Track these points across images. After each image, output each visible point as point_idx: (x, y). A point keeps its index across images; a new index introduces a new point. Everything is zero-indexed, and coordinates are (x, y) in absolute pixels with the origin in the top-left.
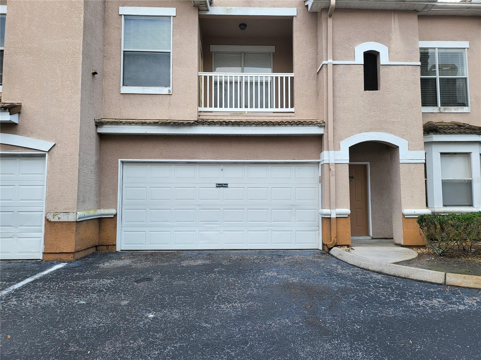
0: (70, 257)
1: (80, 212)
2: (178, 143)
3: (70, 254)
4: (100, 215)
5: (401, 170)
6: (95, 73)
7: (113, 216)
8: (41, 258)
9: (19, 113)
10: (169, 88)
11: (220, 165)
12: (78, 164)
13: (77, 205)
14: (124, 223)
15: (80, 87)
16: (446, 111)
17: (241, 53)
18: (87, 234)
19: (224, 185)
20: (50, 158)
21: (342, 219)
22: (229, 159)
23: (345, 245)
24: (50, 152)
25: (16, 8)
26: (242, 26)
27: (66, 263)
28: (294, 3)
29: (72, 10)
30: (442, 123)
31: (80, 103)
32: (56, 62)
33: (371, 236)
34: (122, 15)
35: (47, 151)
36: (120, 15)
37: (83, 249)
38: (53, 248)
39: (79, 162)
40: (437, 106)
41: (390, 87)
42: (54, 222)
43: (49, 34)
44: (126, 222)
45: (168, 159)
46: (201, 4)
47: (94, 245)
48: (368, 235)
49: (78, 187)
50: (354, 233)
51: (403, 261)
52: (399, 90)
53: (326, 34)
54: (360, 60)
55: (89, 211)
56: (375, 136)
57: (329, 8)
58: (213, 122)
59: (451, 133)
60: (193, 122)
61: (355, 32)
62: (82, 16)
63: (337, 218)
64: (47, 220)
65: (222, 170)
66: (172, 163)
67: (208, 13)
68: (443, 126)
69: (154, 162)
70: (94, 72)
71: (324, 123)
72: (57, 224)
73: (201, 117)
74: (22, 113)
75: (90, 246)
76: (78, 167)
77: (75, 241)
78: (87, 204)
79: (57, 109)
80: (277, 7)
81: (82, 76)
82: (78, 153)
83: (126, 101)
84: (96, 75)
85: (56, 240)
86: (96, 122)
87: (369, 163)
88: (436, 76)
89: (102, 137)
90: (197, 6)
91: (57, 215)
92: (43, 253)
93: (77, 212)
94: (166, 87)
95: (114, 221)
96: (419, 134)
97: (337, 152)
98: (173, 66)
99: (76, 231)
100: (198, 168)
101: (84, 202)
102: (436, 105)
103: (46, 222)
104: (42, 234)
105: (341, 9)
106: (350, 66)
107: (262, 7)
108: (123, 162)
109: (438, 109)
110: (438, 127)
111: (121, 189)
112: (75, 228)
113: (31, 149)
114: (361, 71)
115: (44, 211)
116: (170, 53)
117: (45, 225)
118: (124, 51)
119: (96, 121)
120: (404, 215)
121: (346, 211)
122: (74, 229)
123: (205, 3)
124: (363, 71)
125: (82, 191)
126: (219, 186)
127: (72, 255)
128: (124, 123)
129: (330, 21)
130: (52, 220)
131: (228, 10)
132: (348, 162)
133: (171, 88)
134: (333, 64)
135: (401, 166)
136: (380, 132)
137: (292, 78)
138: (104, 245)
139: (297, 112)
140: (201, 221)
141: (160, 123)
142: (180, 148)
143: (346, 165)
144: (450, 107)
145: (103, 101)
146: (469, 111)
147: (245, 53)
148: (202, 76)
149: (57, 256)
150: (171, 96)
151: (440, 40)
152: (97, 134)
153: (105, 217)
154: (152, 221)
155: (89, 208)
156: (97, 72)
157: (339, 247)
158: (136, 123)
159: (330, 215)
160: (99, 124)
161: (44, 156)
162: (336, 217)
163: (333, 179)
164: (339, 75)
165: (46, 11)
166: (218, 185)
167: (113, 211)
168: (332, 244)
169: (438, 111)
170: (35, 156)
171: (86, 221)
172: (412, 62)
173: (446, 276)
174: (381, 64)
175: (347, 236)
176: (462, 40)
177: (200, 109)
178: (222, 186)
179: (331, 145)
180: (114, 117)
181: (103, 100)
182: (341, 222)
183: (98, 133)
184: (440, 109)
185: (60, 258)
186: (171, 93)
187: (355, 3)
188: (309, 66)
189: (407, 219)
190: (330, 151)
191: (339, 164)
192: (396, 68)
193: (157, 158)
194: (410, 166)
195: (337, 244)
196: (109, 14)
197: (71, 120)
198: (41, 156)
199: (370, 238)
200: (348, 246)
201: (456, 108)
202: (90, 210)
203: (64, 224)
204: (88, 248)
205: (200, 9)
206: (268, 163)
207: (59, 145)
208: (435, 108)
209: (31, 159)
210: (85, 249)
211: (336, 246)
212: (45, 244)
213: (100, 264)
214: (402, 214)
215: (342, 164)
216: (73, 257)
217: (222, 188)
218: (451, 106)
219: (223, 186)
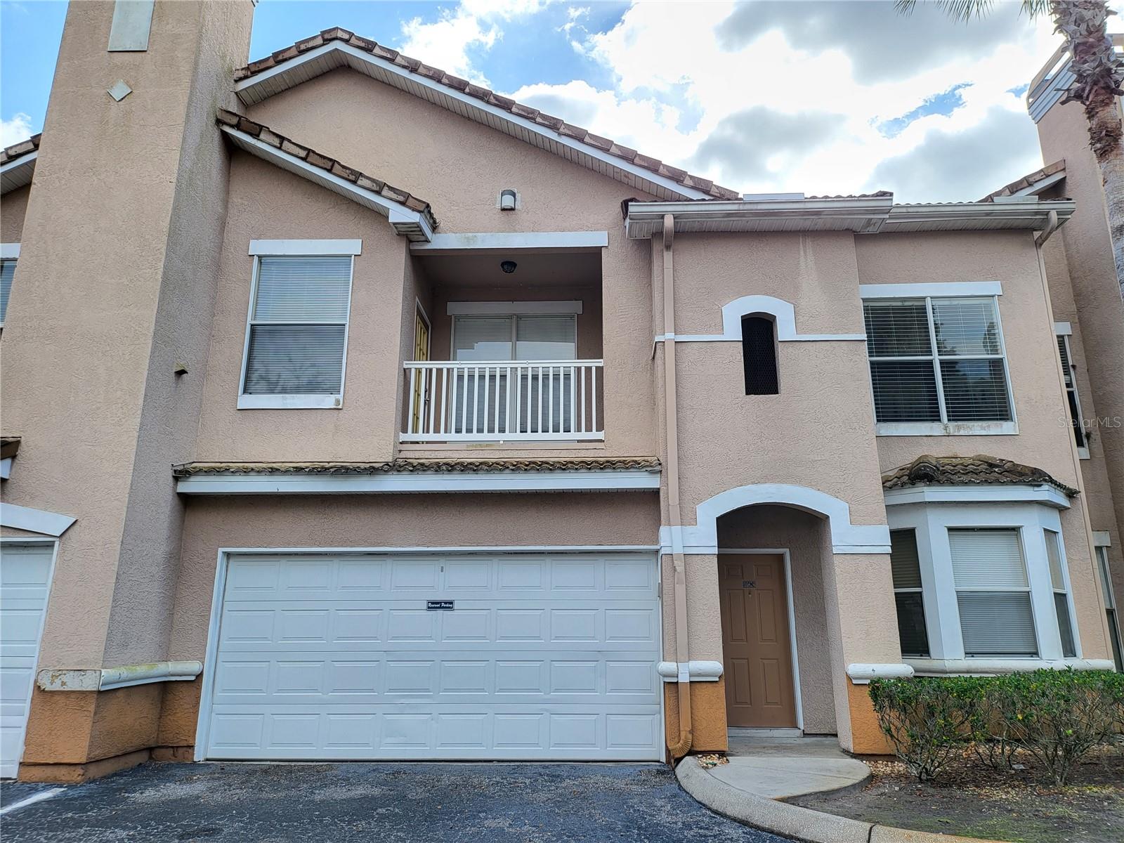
0: (76, 775)
1: (108, 670)
2: (348, 512)
3: (77, 767)
4: (165, 676)
5: (838, 570)
6: (181, 373)
7: (193, 678)
8: (14, 776)
9: (14, 457)
10: (337, 396)
11: (437, 559)
12: (117, 563)
13: (106, 652)
14: (218, 694)
15: (141, 402)
16: (962, 433)
17: (510, 317)
18: (127, 719)
19: (446, 603)
20: (63, 551)
21: (705, 686)
22: (456, 545)
23: (714, 752)
24: (64, 538)
25: (36, 253)
26: (505, 267)
27: (65, 787)
28: (604, 221)
29: (143, 254)
30: (954, 460)
31: (136, 434)
32: (100, 354)
33: (802, 728)
34: (254, 256)
35: (58, 535)
36: (250, 256)
37: (113, 755)
38: (41, 752)
39: (120, 559)
40: (939, 420)
41: (802, 388)
42: (51, 692)
43: (94, 301)
44: (224, 691)
45: (324, 547)
46: (411, 231)
47: (143, 747)
48: (794, 725)
49: (111, 614)
50: (734, 720)
51: (810, 794)
52: (821, 392)
53: (661, 281)
54: (734, 331)
55: (134, 667)
56: (773, 493)
57: (662, 232)
58: (422, 465)
59: (966, 483)
60: (381, 465)
61: (723, 277)
62: (161, 265)
63: (693, 685)
64: (38, 689)
65: (442, 571)
66: (335, 555)
67: (428, 247)
68: (954, 466)
69: (296, 554)
70: (179, 369)
71: (660, 464)
72: (56, 698)
73: (403, 455)
74: (19, 457)
75: (130, 749)
76: (116, 569)
77: (91, 736)
78: (133, 651)
79: (89, 447)
80: (569, 231)
81: (148, 380)
82: (121, 539)
83: (247, 424)
84: (185, 375)
85: (50, 733)
86: (175, 471)
87: (788, 550)
88: (931, 355)
89: (188, 502)
90: (403, 235)
91: (60, 677)
92: (20, 763)
93: (103, 671)
94: (332, 394)
95: (195, 689)
96: (873, 488)
97: (689, 529)
98: (350, 352)
99: (95, 714)
100: (389, 565)
101: (125, 645)
102: (935, 417)
103: (36, 692)
104: (23, 721)
105: (692, 232)
106: (714, 344)
107: (537, 231)
108: (228, 555)
109: (942, 427)
110: (938, 470)
111: (219, 616)
112: (93, 706)
113: (26, 533)
114: (737, 356)
115: (35, 667)
116: (344, 325)
117: (32, 699)
118: (252, 325)
119: (175, 468)
120: (849, 678)
121: (714, 665)
122: (92, 708)
123: (419, 229)
124: (742, 354)
125: (122, 622)
126: (435, 605)
127: (80, 771)
128: (232, 472)
129: (668, 256)
130: (48, 688)
131: (468, 238)
132: (715, 551)
133: (340, 397)
134: (676, 342)
135: (836, 560)
136: (786, 483)
137: (600, 370)
138: (168, 747)
139: (609, 440)
140: (390, 690)
141: (307, 470)
142: (351, 522)
143: (711, 557)
144: (970, 424)
145: (200, 426)
146: (1015, 430)
147: (519, 317)
148: (411, 369)
149: (49, 772)
150: (340, 411)
151: (934, 280)
152: (176, 495)
153: (176, 681)
154: (279, 691)
155: (136, 661)
156: (187, 369)
157: (700, 756)
158: (258, 472)
159: (677, 677)
160: (181, 475)
161: (50, 545)
162: (691, 682)
163: (680, 590)
164: (690, 364)
165: (93, 258)
166: (433, 603)
167: (193, 667)
168: (682, 749)
169: (943, 433)
170: (34, 546)
171: (125, 690)
172: (846, 333)
173: (872, 834)
174: (779, 340)
175: (718, 729)
176: (986, 280)
177: (403, 437)
178: (440, 607)
179: (675, 513)
180: (219, 458)
181: (200, 424)
182: (702, 692)
183: (178, 493)
184: (946, 427)
185: (55, 777)
186: (340, 407)
187: (716, 221)
188: (634, 345)
189: (857, 687)
190: (672, 527)
191: (696, 556)
192: (813, 346)
193: (302, 545)
194: (857, 561)
195: (695, 749)
196: (229, 254)
197: (114, 470)
198: (48, 546)
199: (798, 733)
200: (722, 754)
201: (984, 424)
202: (138, 664)
203: (73, 696)
204: (124, 755)
205: (413, 240)
206: (543, 553)
207: (83, 523)
208: (936, 424)
209: (26, 552)
210: (118, 756)
211: (691, 753)
212: (27, 743)
213: (134, 792)
214: (847, 675)
215: (703, 556)
216: (83, 775)
217: (440, 612)
218: (974, 420)
219: (443, 607)
